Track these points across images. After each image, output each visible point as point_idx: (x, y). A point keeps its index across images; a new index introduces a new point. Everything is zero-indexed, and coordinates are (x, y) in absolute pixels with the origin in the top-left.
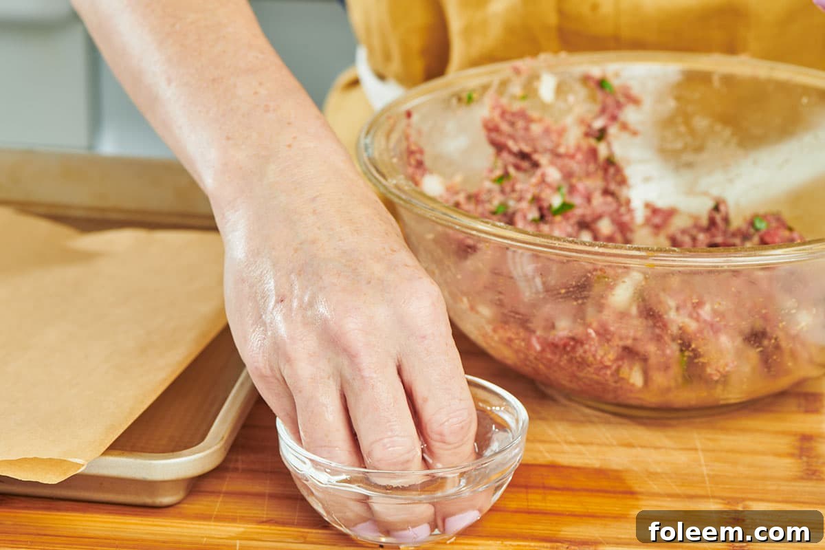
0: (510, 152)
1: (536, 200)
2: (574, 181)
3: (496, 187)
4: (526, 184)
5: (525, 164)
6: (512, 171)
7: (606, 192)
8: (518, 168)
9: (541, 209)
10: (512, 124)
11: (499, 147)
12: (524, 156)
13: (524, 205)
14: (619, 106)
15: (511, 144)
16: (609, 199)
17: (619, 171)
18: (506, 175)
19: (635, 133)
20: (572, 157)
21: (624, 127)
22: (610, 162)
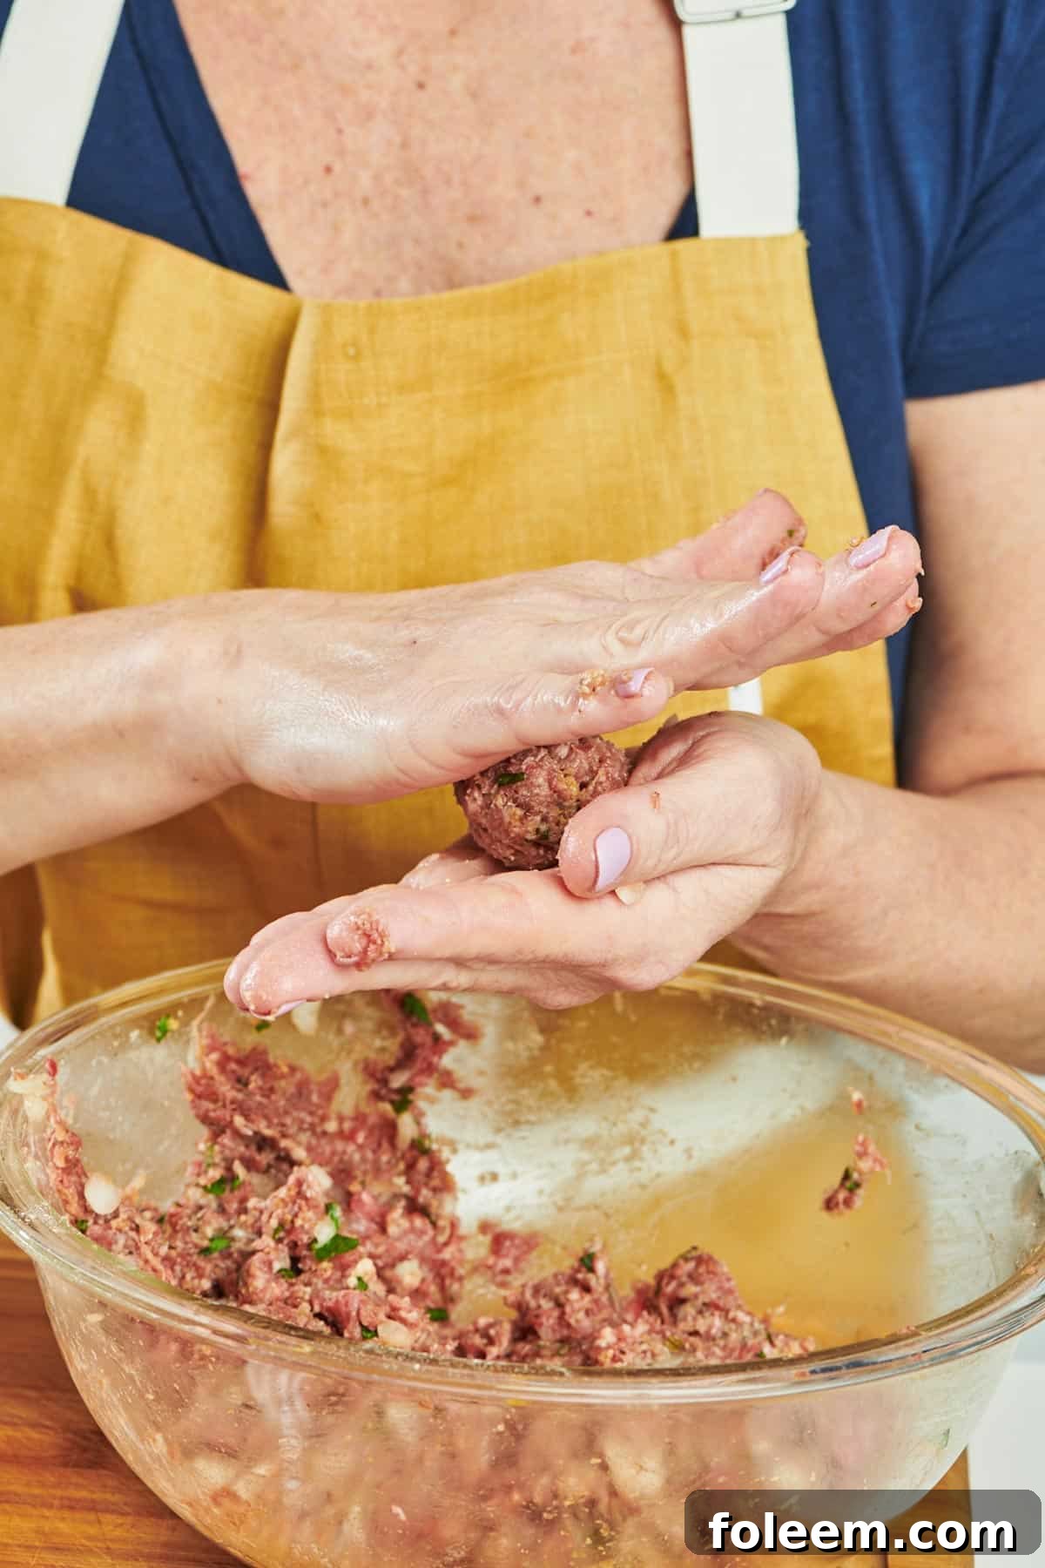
0: (237, 1134)
1: (286, 1230)
2: (355, 1187)
3: (211, 1200)
4: (270, 1204)
5: (265, 1158)
6: (239, 1169)
7: (415, 1208)
8: (250, 1165)
9: (294, 1246)
10: (241, 1082)
11: (218, 1129)
12: (263, 1143)
13: (266, 1241)
14: (438, 1044)
15: (239, 1121)
16: (419, 1222)
17: (436, 1165)
18: (229, 1179)
19: (466, 1094)
20: (350, 1137)
21: (447, 1081)
22: (419, 1147)
